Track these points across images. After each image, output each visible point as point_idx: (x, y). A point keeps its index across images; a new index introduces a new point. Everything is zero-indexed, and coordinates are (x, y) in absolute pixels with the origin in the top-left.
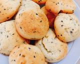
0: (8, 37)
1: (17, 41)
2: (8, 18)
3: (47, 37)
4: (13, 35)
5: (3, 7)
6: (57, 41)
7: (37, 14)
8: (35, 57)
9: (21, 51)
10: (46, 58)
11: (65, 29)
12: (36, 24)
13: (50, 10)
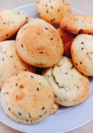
0: (3, 60)
1: (15, 67)
2: (7, 35)
3: (60, 66)
4: (11, 58)
5: (2, 20)
6: (74, 72)
7: (46, 29)
8: (38, 89)
9: (19, 79)
10: (56, 96)
11: (87, 54)
12: (44, 42)
13: (66, 27)
